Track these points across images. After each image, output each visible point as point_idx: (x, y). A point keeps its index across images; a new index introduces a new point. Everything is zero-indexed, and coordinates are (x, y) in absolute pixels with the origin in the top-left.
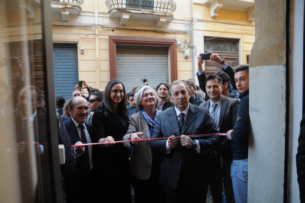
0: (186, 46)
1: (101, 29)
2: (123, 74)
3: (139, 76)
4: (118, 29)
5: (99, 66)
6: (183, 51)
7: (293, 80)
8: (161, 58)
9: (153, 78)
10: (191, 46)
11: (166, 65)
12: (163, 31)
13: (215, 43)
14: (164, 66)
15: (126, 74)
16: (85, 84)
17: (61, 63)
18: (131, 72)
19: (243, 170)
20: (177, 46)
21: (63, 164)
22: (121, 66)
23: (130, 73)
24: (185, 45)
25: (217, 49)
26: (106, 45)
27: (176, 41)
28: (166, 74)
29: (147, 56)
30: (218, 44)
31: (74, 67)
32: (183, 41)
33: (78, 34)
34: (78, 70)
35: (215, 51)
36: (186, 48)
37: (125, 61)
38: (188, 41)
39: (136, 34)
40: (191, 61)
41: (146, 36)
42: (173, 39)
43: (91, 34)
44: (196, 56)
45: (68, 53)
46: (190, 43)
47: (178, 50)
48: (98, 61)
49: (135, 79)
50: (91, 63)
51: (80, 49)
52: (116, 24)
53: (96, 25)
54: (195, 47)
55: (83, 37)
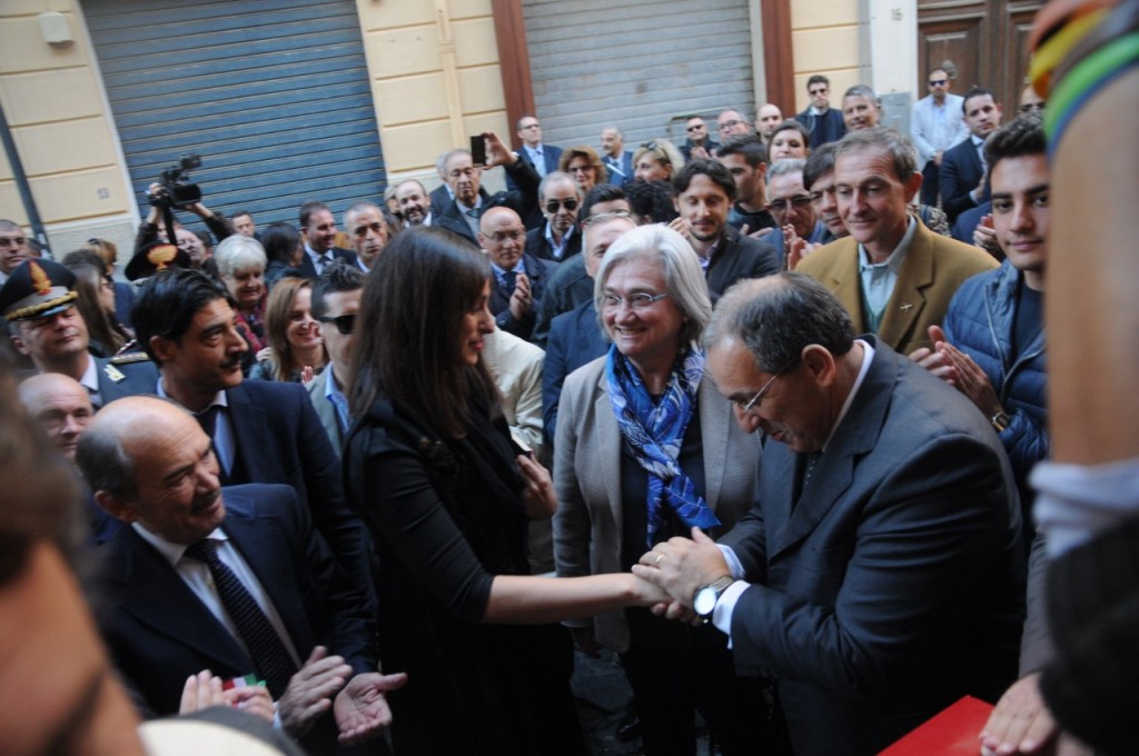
2: (556, 71)
3: (626, 69)
5: (451, 47)
9: (684, 76)
11: (740, 6)
14: (730, 14)
15: (569, 69)
17: (295, 52)
18: (590, 54)
22: (541, 36)
23: (586, 61)
28: (741, 50)
31: (352, 61)
34: (366, 73)
48: (447, 23)
49: (610, 84)
50: (418, 38)
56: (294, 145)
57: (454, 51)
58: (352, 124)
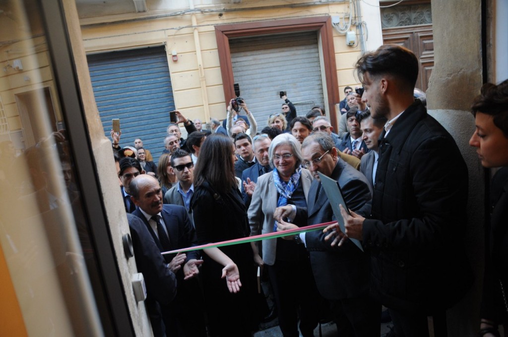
0: (349, 25)
1: (200, 15)
3: (272, 86)
4: (228, 11)
5: (204, 79)
6: (344, 34)
8: (307, 51)
9: (296, 88)
10: (357, 24)
11: (316, 62)
12: (305, 4)
13: (401, 11)
14: (313, 65)
15: (250, 86)
16: (180, 116)
17: (144, 81)
18: (258, 81)
20: (333, 27)
22: (241, 73)
23: (257, 83)
24: (347, 22)
25: (406, 22)
26: (211, 42)
27: (329, 18)
28: (317, 78)
29: (283, 51)
30: (407, 12)
31: (166, 84)
32: (342, 16)
33: (163, 30)
34: (171, 89)
35: (401, 25)
36: (349, 28)
37: (246, 63)
38: (352, 15)
39: (260, 16)
40: (359, 49)
41: (278, 17)
42: (324, 15)
43: (184, 26)
44: (367, 40)
45: (152, 63)
46: (355, 17)
47: (334, 34)
48: (203, 70)
49: (266, 92)
50: (192, 75)
51: (170, 53)
52: (225, 3)
53: (192, 11)
54: (366, 24)
55: (173, 34)
56: (142, 117)
57: (205, 80)
58: (165, 108)
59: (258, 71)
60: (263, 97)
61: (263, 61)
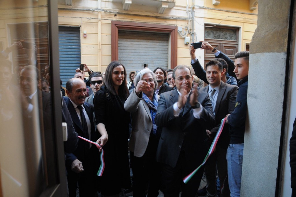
0: (187, 33)
1: (103, 14)
2: (124, 59)
3: (139, 61)
4: (120, 14)
6: (184, 38)
7: (293, 68)
8: (162, 44)
9: (153, 64)
10: (191, 33)
11: (166, 51)
12: (164, 18)
13: (215, 30)
14: (164, 52)
15: (127, 59)
16: (86, 68)
17: (64, 46)
18: (131, 56)
19: (239, 154)
20: (178, 33)
21: (65, 141)
22: (122, 51)
23: (131, 58)
24: (186, 31)
25: (217, 37)
26: (108, 30)
27: (177, 27)
28: (166, 60)
29: (148, 42)
30: (218, 32)
31: (77, 50)
32: (184, 27)
33: (81, 18)
34: (80, 53)
35: (215, 38)
36: (187, 35)
37: (126, 45)
38: (189, 28)
39: (138, 19)
41: (148, 22)
42: (174, 25)
43: (93, 18)
45: (71, 36)
46: (191, 29)
47: (178, 37)
48: (101, 45)
49: (136, 64)
50: (93, 47)
51: (82, 32)
52: (119, 9)
53: (99, 10)
54: (196, 34)
55: (86, 21)
57: (101, 51)
58: (75, 64)
59: (133, 51)
60: (134, 66)
61: (136, 46)
